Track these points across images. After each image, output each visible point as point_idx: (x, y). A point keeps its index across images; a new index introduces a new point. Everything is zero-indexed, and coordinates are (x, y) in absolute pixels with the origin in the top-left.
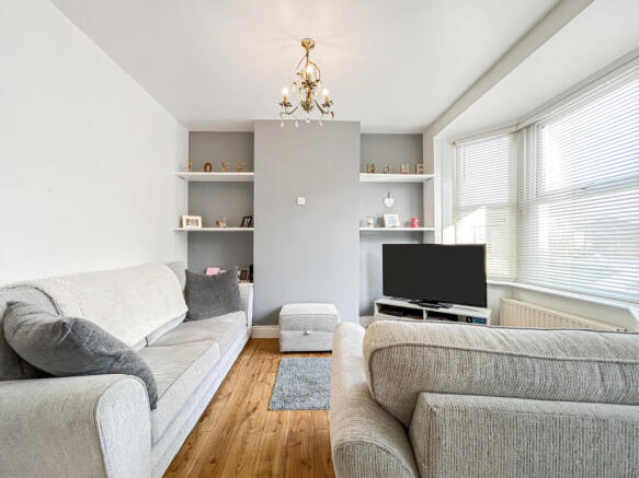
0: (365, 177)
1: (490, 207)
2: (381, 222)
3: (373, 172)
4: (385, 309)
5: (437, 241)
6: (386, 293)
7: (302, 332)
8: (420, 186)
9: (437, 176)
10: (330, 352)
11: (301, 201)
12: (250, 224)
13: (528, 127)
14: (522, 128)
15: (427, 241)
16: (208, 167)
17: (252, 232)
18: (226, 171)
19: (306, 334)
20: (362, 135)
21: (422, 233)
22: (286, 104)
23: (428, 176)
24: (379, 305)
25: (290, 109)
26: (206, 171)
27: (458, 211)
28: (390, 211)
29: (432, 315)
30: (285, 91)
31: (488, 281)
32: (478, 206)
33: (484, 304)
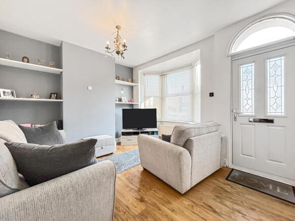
0: (117, 81)
1: (154, 97)
2: (120, 100)
3: (119, 79)
4: (124, 134)
5: (140, 108)
6: (124, 128)
7: (100, 148)
8: (132, 87)
9: (139, 84)
10: (112, 153)
11: (90, 88)
12: (61, 98)
13: (164, 75)
14: (163, 75)
15: (135, 107)
16: (25, 60)
17: (62, 102)
18: (41, 65)
19: (102, 148)
20: (116, 64)
21: (133, 105)
22: (107, 48)
23: (136, 84)
24: (122, 133)
25: (109, 51)
26: (23, 61)
27: (145, 98)
28: (123, 96)
29: (142, 133)
30: (108, 43)
31: (157, 120)
32: (152, 96)
33: (156, 127)
